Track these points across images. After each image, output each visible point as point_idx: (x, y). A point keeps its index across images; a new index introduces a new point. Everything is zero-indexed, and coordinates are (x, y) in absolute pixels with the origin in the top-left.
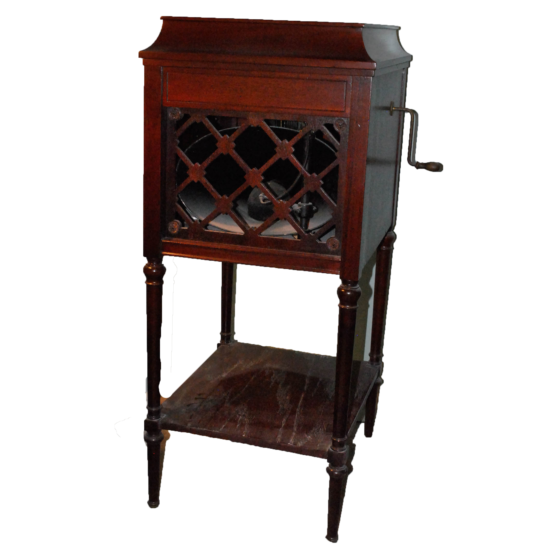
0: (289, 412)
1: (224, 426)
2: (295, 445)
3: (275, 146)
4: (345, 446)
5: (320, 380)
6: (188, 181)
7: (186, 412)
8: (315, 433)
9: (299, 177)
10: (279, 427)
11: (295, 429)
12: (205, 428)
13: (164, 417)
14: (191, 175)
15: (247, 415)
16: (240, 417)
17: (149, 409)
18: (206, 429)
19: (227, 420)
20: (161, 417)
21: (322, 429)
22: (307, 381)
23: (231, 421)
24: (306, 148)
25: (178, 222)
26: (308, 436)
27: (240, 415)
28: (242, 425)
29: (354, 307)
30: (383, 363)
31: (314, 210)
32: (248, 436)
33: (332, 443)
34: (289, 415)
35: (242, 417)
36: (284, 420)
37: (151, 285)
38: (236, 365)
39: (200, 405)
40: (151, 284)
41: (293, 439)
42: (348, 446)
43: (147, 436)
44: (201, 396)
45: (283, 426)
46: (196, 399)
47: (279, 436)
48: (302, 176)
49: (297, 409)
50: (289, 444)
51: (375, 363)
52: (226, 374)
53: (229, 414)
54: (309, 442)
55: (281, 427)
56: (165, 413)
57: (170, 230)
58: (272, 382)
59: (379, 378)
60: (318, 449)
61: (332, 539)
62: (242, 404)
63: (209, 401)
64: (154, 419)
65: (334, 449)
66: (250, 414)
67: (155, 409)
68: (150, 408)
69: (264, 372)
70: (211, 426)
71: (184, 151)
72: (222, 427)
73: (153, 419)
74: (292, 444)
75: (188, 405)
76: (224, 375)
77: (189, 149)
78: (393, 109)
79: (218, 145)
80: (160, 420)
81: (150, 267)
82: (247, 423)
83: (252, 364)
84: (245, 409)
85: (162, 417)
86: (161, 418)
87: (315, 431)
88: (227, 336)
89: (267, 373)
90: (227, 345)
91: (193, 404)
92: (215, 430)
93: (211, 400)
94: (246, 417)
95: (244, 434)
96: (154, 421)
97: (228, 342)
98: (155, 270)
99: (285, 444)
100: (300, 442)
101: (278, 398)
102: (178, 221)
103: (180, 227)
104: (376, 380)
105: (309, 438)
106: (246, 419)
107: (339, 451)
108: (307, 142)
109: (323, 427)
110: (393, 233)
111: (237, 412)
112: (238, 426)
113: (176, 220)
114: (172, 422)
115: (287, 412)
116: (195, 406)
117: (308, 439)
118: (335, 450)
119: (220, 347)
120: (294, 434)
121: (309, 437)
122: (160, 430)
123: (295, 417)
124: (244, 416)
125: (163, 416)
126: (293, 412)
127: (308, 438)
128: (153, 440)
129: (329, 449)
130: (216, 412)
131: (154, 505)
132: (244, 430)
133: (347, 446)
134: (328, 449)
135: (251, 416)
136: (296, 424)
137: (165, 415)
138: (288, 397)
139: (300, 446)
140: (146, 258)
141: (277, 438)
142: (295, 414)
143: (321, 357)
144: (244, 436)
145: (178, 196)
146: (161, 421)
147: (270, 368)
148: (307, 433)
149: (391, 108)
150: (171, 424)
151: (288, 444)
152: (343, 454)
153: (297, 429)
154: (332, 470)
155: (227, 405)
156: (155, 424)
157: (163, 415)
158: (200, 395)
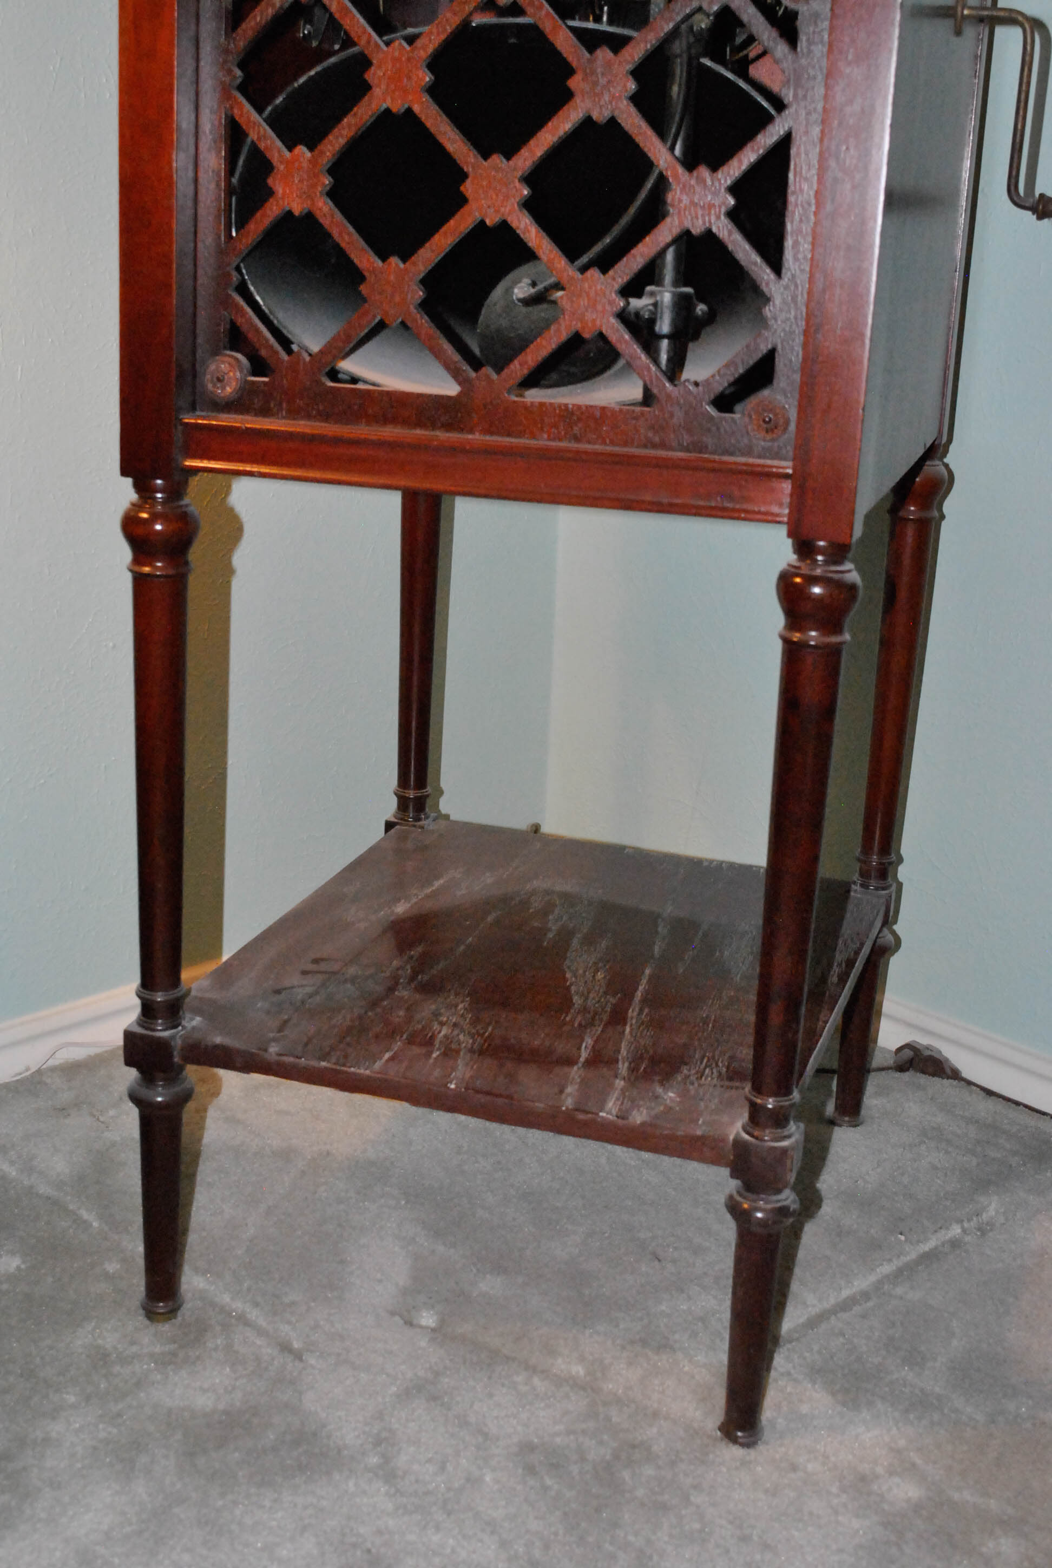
0: (605, 1017)
1: (387, 1056)
2: (623, 1118)
3: (570, 71)
4: (792, 1127)
5: (705, 927)
6: (271, 212)
7: (268, 1012)
8: (688, 1081)
9: (649, 184)
10: (570, 1061)
11: (623, 1068)
12: (324, 1061)
13: (194, 1023)
14: (279, 189)
15: (465, 1024)
16: (444, 1031)
17: (143, 995)
18: (328, 1062)
19: (402, 1037)
20: (184, 1023)
21: (712, 1069)
22: (662, 929)
23: (410, 1041)
24: (675, 89)
25: (237, 359)
26: (666, 1090)
27: (442, 1024)
28: (449, 1053)
29: (834, 639)
30: (900, 885)
31: (700, 313)
32: (467, 1089)
33: (746, 1115)
34: (606, 1025)
35: (450, 1031)
36: (589, 1041)
37: (148, 575)
38: (441, 881)
39: (316, 993)
40: (147, 569)
41: (618, 1099)
42: (802, 1125)
43: (139, 1085)
44: (323, 966)
45: (582, 1059)
46: (305, 973)
47: (569, 1090)
48: (662, 179)
49: (631, 1010)
50: (601, 1114)
51: (873, 883)
52: (408, 905)
53: (409, 1019)
54: (669, 1109)
55: (576, 1063)
56: (198, 1011)
57: (210, 386)
58: (550, 930)
59: (885, 931)
60: (699, 1133)
61: (740, 1437)
62: (452, 992)
63: (346, 981)
64: (160, 1030)
65: (756, 1133)
66: (475, 1021)
67: (166, 998)
68: (148, 995)
69: (525, 904)
70: (346, 1057)
71: (260, 111)
72: (381, 1059)
73: (158, 1030)
74: (611, 1115)
75: (278, 992)
76: (401, 909)
77: (277, 106)
78: (966, 12)
79: (371, 76)
80: (178, 1032)
81: (145, 512)
82: (465, 1047)
83: (489, 879)
84: (461, 1006)
85: (186, 1025)
86: (184, 1028)
87: (687, 1077)
88: (416, 798)
89: (536, 904)
90: (414, 826)
91: (292, 987)
92: (357, 1065)
93: (353, 980)
94: (462, 1030)
95: (454, 1082)
96: (160, 1038)
97: (418, 819)
98: (159, 522)
99: (590, 1116)
100: (638, 1110)
101: (568, 975)
102: (239, 356)
103: (246, 376)
104: (877, 937)
105: (670, 1097)
106: (461, 1037)
107: (772, 1140)
108: (679, 70)
109: (717, 1065)
110: (943, 468)
111: (436, 1015)
112: (434, 1055)
113: (228, 352)
114: (218, 1040)
115: (597, 1017)
116: (300, 994)
117: (666, 1100)
118: (757, 1138)
119: (393, 831)
120: (620, 1083)
121: (671, 1095)
122: (181, 1068)
123: (624, 1032)
124: (455, 1025)
125: (192, 1022)
126: (618, 1017)
127: (665, 1097)
128: (159, 1099)
129: (738, 1134)
130: (366, 1012)
131: (161, 1311)
132: (454, 1069)
133: (798, 1127)
134: (735, 1132)
135: (479, 1027)
136: (625, 1054)
137: (198, 1019)
138: (600, 975)
139: (638, 1122)
140: (129, 481)
141: (563, 1096)
142: (625, 1024)
143: (705, 864)
144: (453, 1086)
145: (238, 269)
146: (181, 1036)
147: (547, 892)
148: (662, 1083)
149: (959, 9)
150: (216, 1047)
151: (597, 1114)
152: (784, 1151)
153: (629, 1068)
154: (746, 1206)
155: (403, 993)
156: (163, 1047)
157: (192, 1019)
158: (316, 961)
